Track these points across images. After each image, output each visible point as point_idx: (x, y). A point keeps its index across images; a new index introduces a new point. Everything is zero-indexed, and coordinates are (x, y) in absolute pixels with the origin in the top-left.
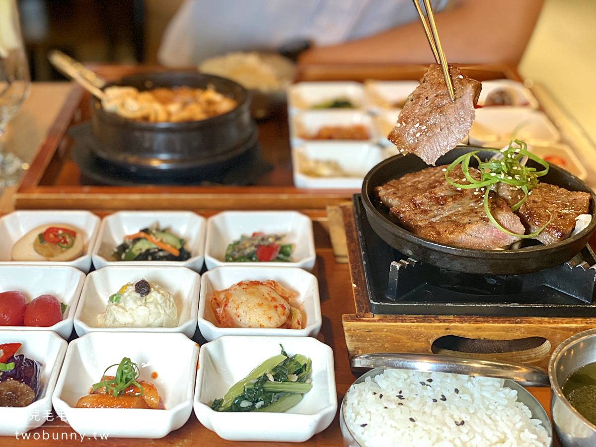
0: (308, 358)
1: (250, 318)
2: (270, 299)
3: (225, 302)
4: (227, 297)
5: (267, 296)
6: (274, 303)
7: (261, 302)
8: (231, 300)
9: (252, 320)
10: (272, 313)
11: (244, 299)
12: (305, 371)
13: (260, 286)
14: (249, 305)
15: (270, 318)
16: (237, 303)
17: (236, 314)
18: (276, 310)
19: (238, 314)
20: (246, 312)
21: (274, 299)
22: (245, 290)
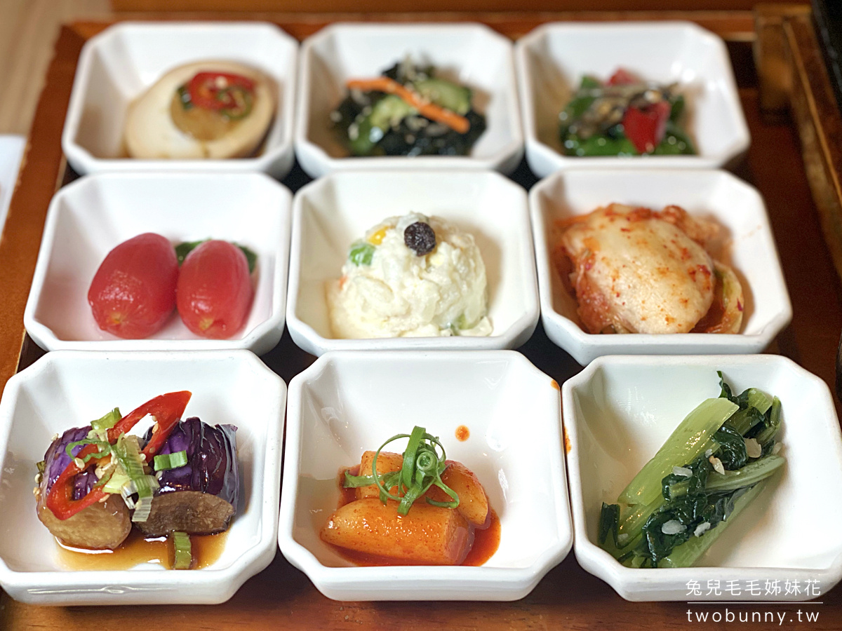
0: (773, 396)
1: (643, 302)
2: (678, 254)
3: (587, 259)
4: (590, 250)
5: (672, 247)
6: (689, 264)
7: (663, 266)
8: (599, 255)
9: (647, 305)
10: (687, 289)
11: (627, 256)
12: (770, 425)
13: (654, 223)
14: (640, 271)
15: (686, 301)
16: (615, 265)
17: (613, 289)
18: (694, 280)
19: (618, 289)
20: (635, 287)
21: (686, 254)
22: (626, 234)
